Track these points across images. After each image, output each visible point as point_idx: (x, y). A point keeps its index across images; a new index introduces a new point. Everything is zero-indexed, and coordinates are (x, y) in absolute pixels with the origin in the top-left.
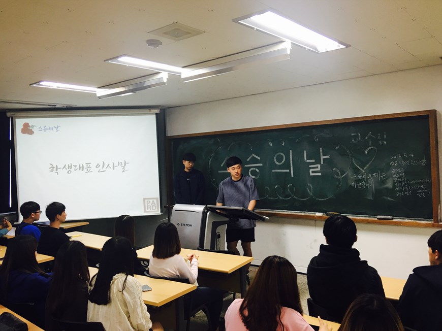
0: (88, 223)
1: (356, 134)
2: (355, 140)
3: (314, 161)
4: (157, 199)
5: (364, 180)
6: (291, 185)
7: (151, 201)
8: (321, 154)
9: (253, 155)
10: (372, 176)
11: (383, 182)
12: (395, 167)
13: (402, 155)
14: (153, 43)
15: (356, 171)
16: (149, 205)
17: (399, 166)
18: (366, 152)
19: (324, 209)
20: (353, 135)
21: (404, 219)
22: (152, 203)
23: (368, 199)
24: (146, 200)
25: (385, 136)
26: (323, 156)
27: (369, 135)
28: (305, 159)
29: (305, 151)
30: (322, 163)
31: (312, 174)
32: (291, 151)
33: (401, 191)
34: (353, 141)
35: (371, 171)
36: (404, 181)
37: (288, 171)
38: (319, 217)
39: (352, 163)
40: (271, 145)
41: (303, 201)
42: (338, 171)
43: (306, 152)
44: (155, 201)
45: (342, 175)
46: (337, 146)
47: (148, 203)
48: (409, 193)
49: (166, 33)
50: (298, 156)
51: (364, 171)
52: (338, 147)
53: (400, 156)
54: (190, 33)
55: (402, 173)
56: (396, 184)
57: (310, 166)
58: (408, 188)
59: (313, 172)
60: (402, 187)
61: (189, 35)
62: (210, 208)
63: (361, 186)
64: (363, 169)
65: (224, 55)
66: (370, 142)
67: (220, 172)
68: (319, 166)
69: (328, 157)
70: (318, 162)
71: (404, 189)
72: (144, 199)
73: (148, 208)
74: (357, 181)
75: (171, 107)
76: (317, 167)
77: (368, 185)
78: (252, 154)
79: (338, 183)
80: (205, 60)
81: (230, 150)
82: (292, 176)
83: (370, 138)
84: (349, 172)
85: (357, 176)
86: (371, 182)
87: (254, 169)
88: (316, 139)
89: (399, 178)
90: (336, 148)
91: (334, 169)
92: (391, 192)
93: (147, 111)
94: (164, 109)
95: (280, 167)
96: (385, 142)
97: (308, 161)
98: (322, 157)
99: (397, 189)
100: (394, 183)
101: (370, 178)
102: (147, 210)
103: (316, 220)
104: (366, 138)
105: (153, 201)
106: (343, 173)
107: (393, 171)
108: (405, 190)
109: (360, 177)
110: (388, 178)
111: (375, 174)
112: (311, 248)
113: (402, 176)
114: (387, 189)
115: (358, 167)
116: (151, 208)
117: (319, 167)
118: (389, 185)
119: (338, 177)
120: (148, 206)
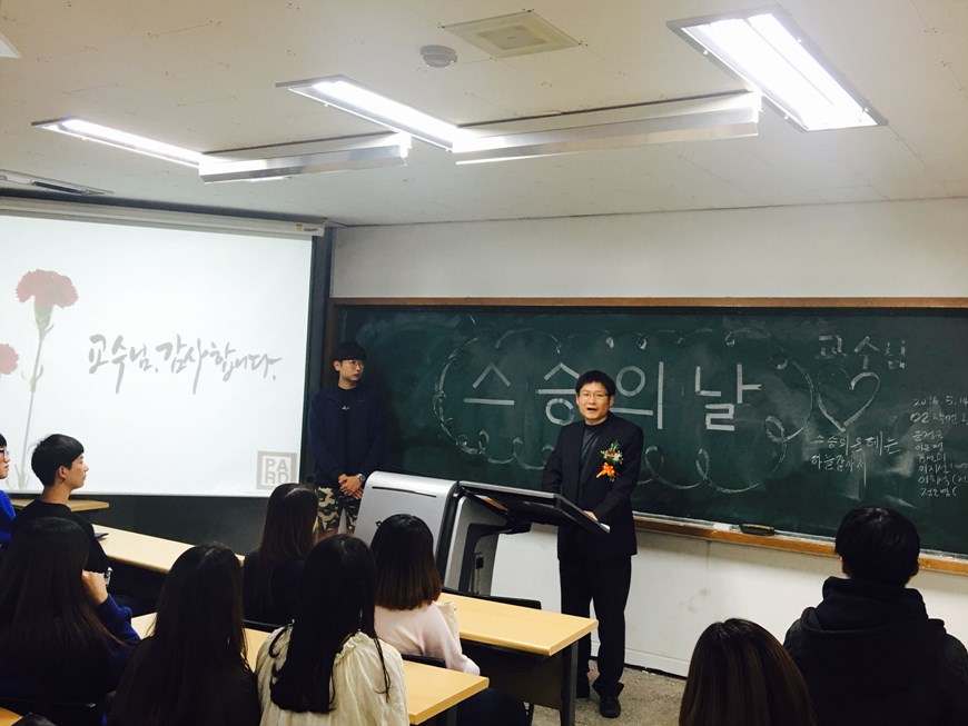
0: (106, 505)
1: (830, 338)
2: (828, 352)
3: (718, 394)
4: (293, 456)
5: (842, 451)
6: (656, 448)
7: (278, 460)
8: (740, 379)
9: (562, 365)
10: (864, 443)
11: (890, 460)
12: (921, 426)
13: (941, 399)
14: (438, 55)
15: (825, 428)
16: (271, 469)
17: (932, 426)
18: (853, 384)
19: (735, 515)
20: (823, 338)
21: (933, 554)
22: (280, 468)
23: (849, 499)
24: (264, 458)
25: (903, 350)
26: (744, 384)
27: (863, 343)
28: (698, 388)
29: (698, 368)
30: (740, 401)
31: (710, 427)
32: (661, 365)
33: (931, 485)
34: (823, 353)
35: (862, 431)
36: (941, 462)
37: (650, 413)
38: (722, 534)
39: (816, 409)
40: (612, 345)
41: (682, 490)
42: (779, 424)
43: (701, 372)
44: (288, 461)
45: (787, 434)
46: (782, 363)
47: (268, 466)
48: (950, 492)
49: (484, 35)
50: (679, 377)
51: (843, 430)
52: (785, 365)
53: (935, 402)
54: (542, 42)
55: (937, 441)
56: (921, 468)
57: (707, 407)
58: (950, 480)
59: (714, 421)
60: (936, 476)
61: (540, 46)
62: (467, 488)
63: (835, 465)
64: (842, 426)
65: (582, 109)
66: (866, 361)
67: (466, 400)
68: (731, 407)
69: (755, 387)
70: (729, 396)
71: (939, 480)
72: (261, 454)
73: (267, 478)
74: (825, 452)
75: (348, 226)
76: (726, 411)
77: (850, 464)
78: (558, 363)
79: (775, 454)
80: (525, 116)
81: (499, 349)
82: (660, 426)
83: (866, 349)
84: (806, 430)
85: (825, 440)
86: (860, 458)
87: (561, 401)
88: (730, 340)
89: (930, 453)
90: (779, 367)
91: (769, 419)
92: (908, 485)
93: (292, 228)
94: (332, 228)
95: (632, 403)
96: (902, 365)
97: (703, 393)
98: (741, 388)
99: (921, 480)
100: (917, 463)
101: (858, 448)
102: (263, 483)
103: (709, 542)
104: (856, 350)
105: (283, 461)
106: (790, 429)
107: (917, 436)
108: (943, 485)
109: (831, 444)
110: (904, 450)
111: (869, 439)
112: (691, 609)
113: (937, 449)
114: (897, 477)
115: (831, 418)
116: (276, 478)
117: (732, 411)
118: (904, 467)
119: (776, 440)
120: (267, 473)
